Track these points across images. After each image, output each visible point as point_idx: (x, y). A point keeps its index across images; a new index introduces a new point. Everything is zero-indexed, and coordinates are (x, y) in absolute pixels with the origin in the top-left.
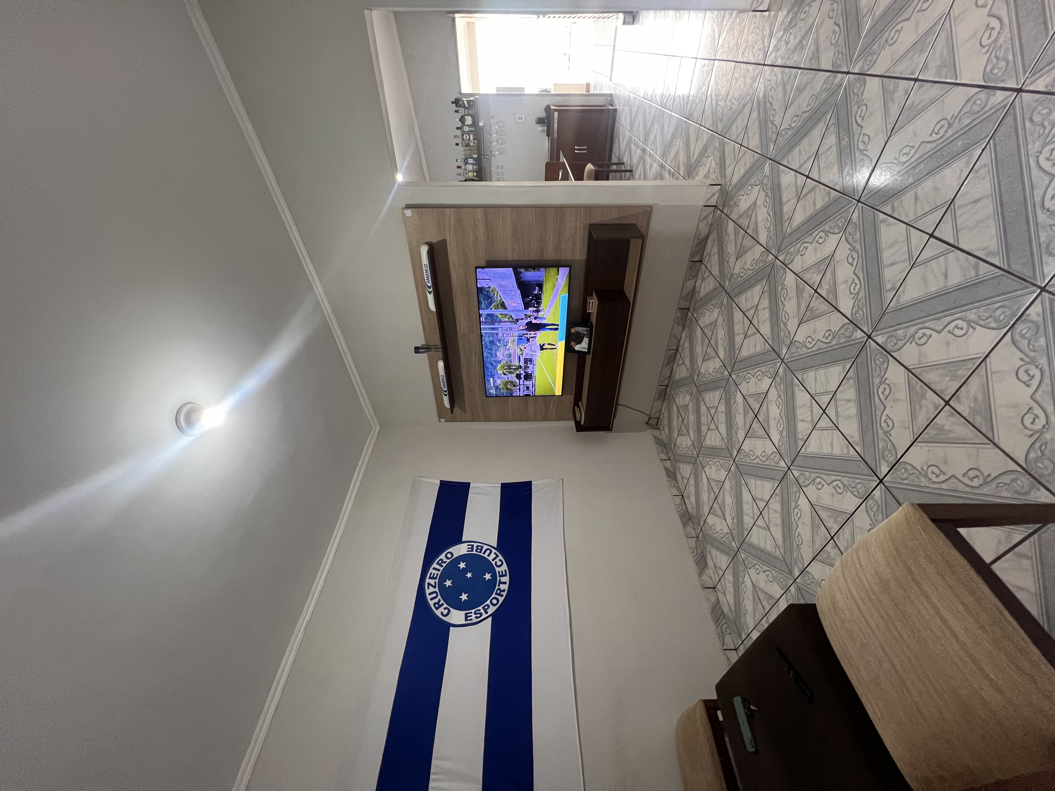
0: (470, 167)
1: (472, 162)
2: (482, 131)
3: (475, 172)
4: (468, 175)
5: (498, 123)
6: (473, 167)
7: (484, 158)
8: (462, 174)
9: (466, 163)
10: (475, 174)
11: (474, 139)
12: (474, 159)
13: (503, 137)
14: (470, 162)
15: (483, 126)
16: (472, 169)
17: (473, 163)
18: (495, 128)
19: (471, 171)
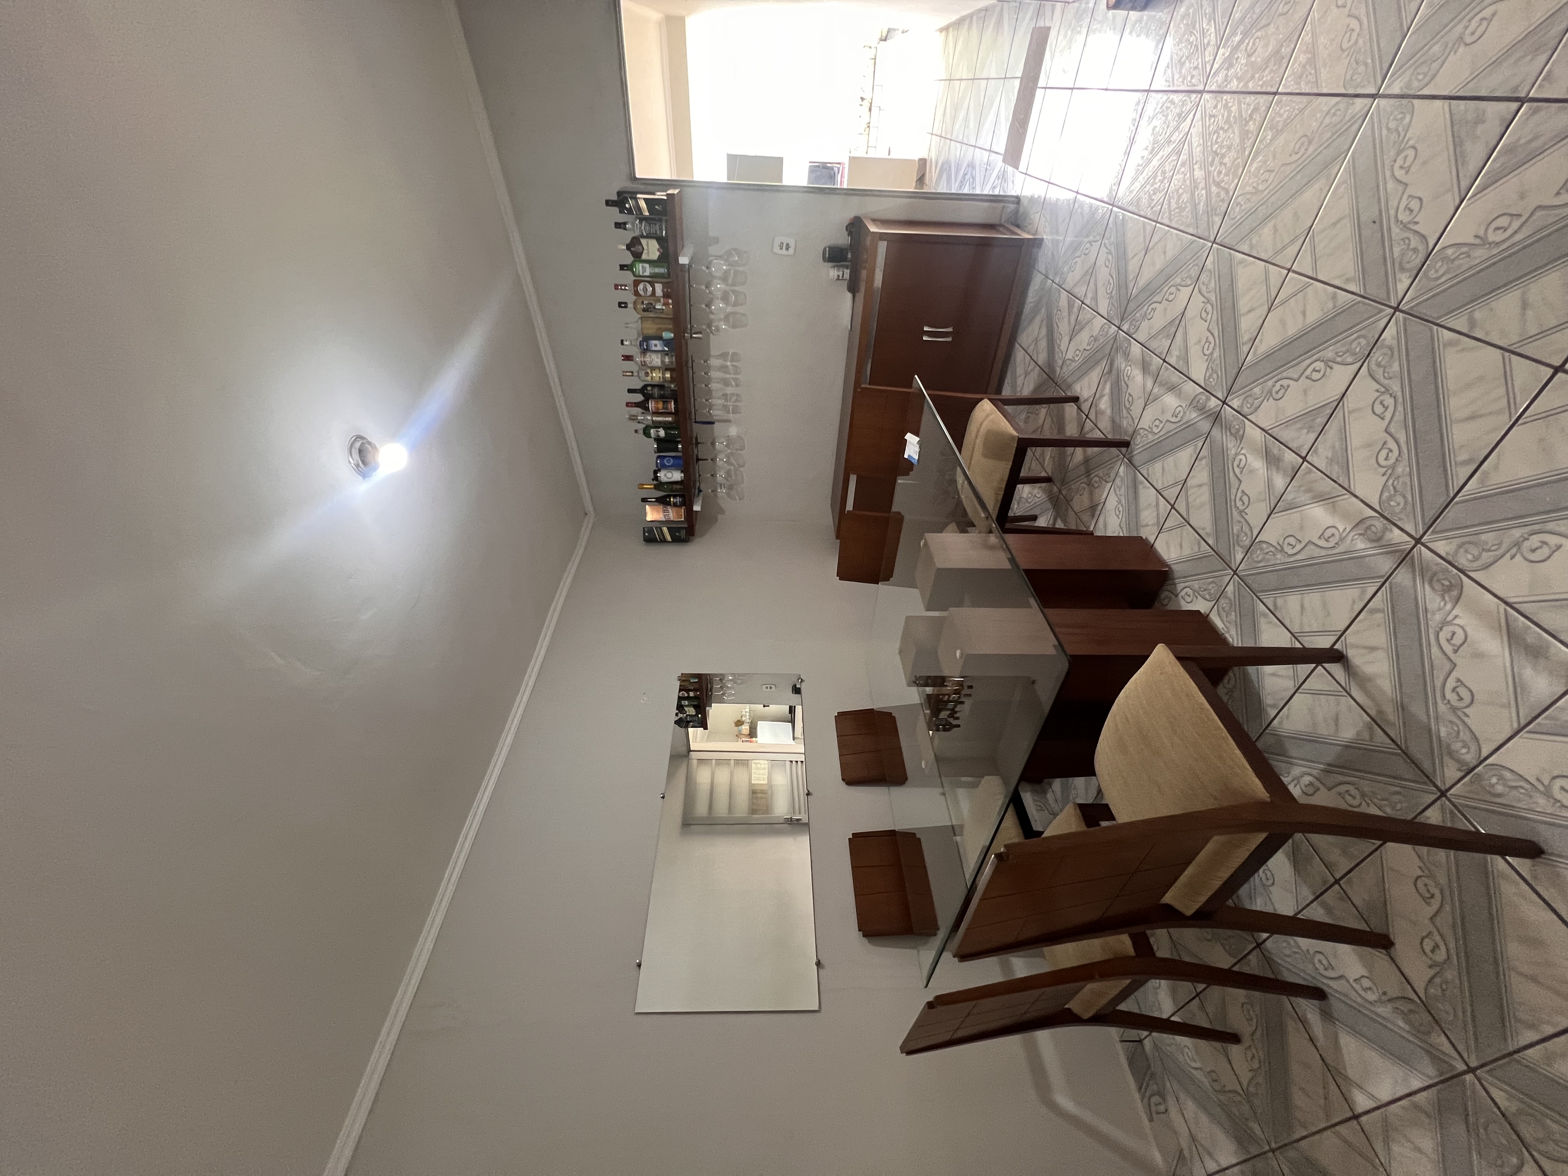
0: (655, 360)
1: (659, 348)
2: (687, 275)
3: (667, 369)
4: (649, 378)
5: (729, 254)
6: (663, 362)
7: (691, 337)
8: (635, 374)
9: (645, 351)
10: (668, 375)
11: (666, 295)
12: (667, 342)
13: (736, 288)
14: (654, 348)
15: (690, 265)
16: (659, 364)
17: (664, 351)
18: (719, 267)
19: (659, 368)
